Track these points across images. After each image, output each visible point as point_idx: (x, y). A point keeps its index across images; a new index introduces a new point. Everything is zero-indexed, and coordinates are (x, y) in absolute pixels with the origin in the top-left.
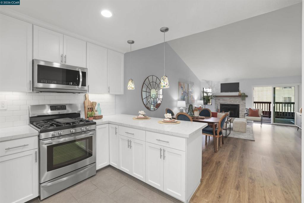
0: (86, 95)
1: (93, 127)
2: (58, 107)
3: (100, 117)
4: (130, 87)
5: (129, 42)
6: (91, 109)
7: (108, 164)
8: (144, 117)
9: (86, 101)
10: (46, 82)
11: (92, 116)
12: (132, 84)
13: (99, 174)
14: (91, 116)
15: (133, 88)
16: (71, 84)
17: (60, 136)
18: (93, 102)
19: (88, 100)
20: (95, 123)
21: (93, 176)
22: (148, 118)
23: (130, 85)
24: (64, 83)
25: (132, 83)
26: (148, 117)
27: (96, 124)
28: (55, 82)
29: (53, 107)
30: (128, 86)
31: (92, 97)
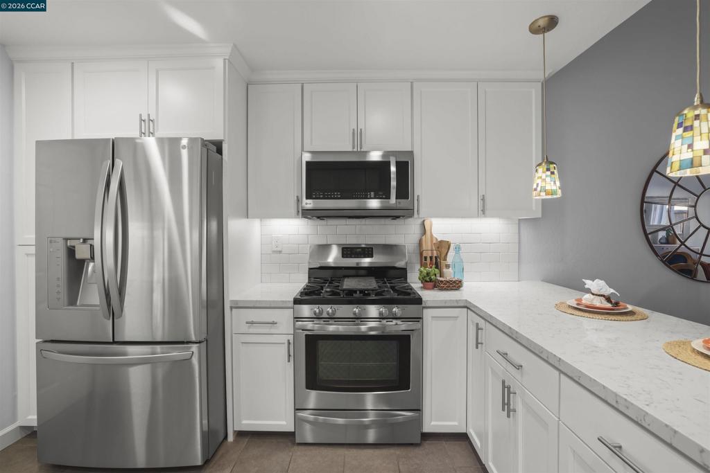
0: (425, 223)
1: (411, 310)
2: (358, 250)
3: (456, 285)
4: (539, 189)
5: (535, 29)
6: (434, 259)
7: (463, 430)
8: (609, 305)
9: (424, 237)
10: (321, 196)
11: (431, 280)
12: (548, 179)
13: (428, 445)
14: (427, 279)
15: (553, 192)
16: (372, 196)
17: (332, 318)
18: (441, 242)
19: (432, 235)
20: (419, 301)
21: (412, 444)
22: (632, 313)
23: (539, 181)
24: (355, 195)
25: (549, 173)
26: (630, 308)
27: (421, 304)
28: (337, 195)
29: (347, 251)
30: (535, 186)
31: (441, 228)
